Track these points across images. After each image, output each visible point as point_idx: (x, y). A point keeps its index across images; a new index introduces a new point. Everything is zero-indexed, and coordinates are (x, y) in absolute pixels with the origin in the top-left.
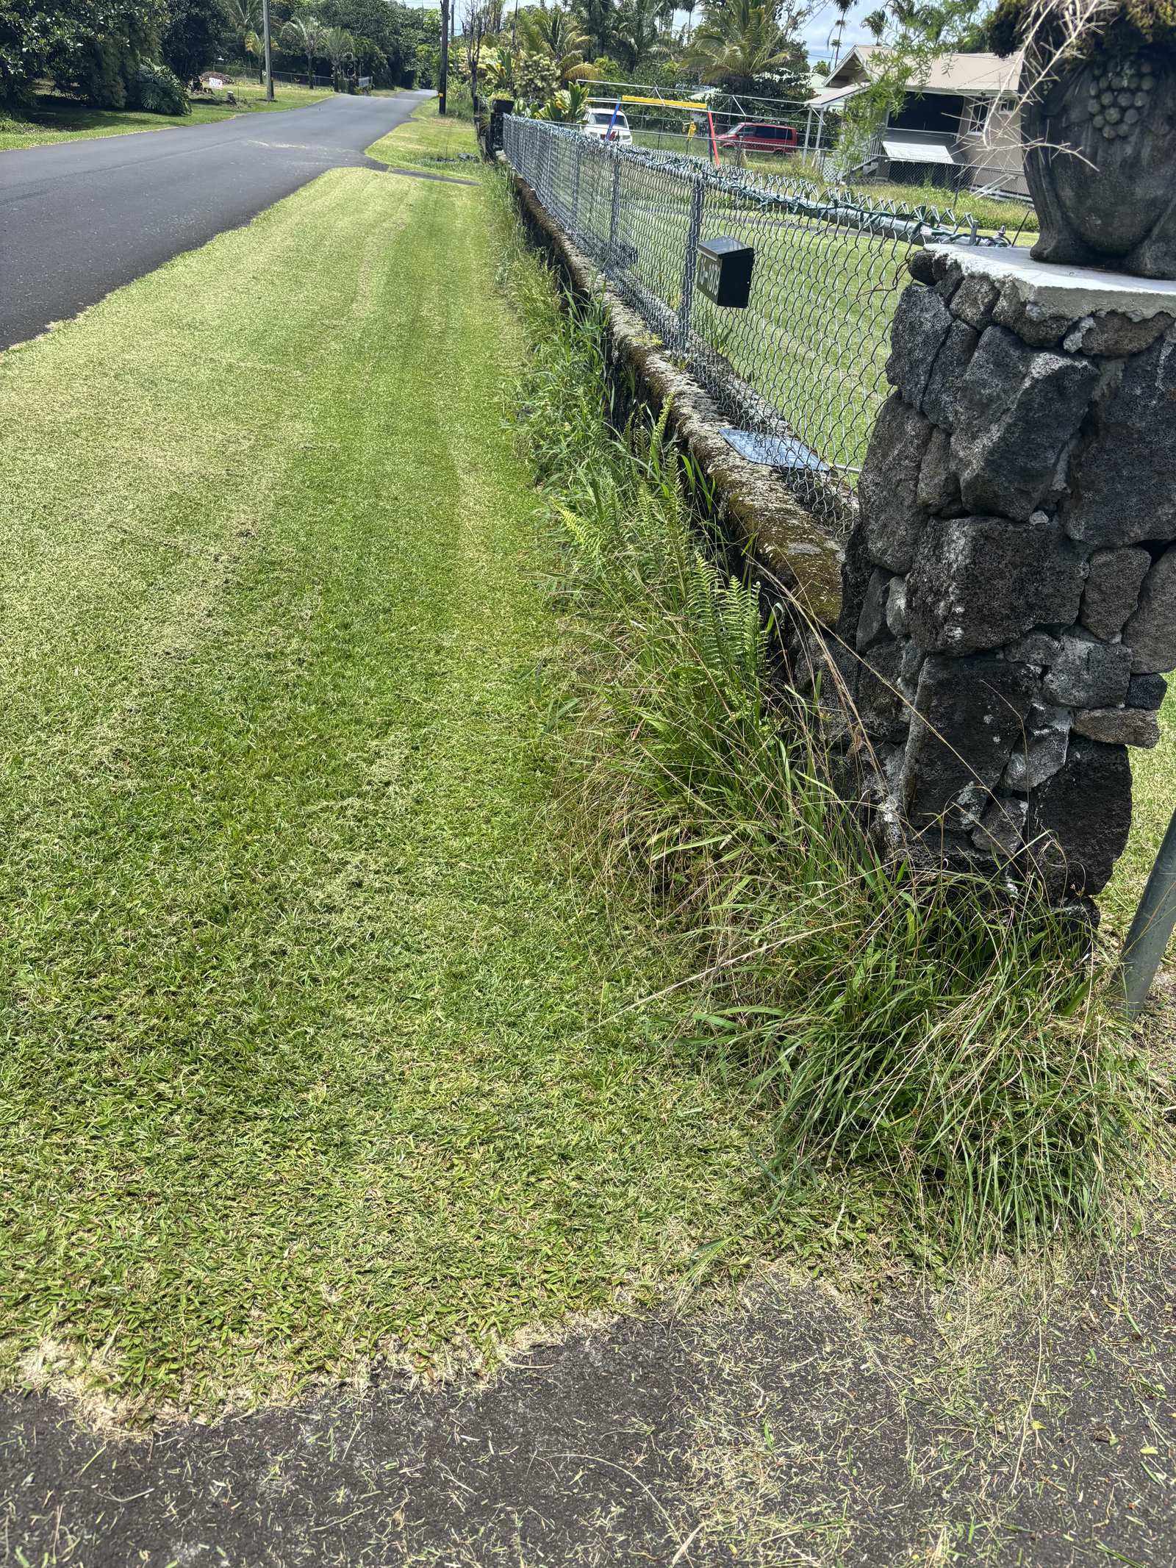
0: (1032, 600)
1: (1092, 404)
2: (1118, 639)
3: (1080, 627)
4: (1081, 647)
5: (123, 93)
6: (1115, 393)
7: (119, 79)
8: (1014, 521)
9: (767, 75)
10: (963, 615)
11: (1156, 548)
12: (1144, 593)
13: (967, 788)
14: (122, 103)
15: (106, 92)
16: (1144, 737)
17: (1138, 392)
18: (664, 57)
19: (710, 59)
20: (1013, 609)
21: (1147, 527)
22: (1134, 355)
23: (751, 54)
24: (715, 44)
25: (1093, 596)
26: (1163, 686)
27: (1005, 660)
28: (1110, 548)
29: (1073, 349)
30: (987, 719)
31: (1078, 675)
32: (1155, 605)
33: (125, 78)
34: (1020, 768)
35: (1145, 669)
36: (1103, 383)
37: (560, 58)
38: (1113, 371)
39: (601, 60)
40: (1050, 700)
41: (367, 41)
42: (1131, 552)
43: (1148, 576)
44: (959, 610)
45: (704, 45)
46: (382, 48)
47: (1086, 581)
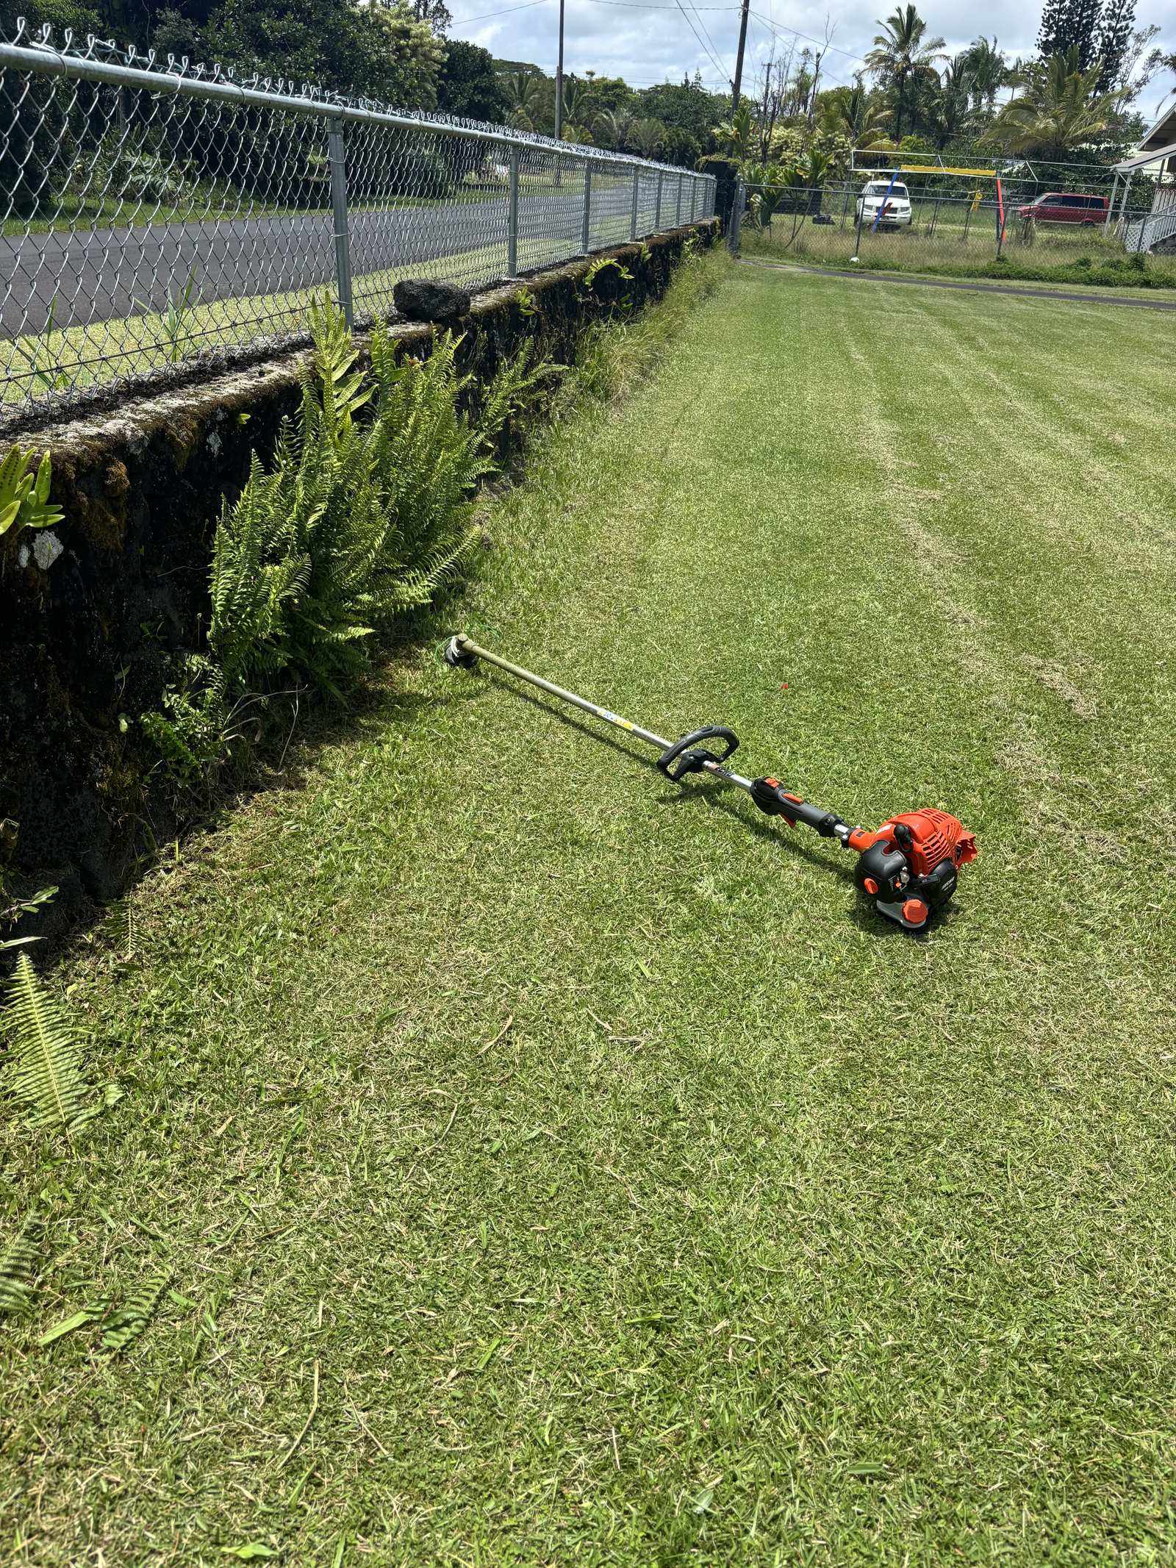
9: (1085, 146)
18: (976, 131)
19: (1019, 129)
23: (1067, 123)
24: (1025, 114)
37: (856, 135)
39: (909, 138)
41: (682, 132)
45: (1014, 117)
46: (698, 138)
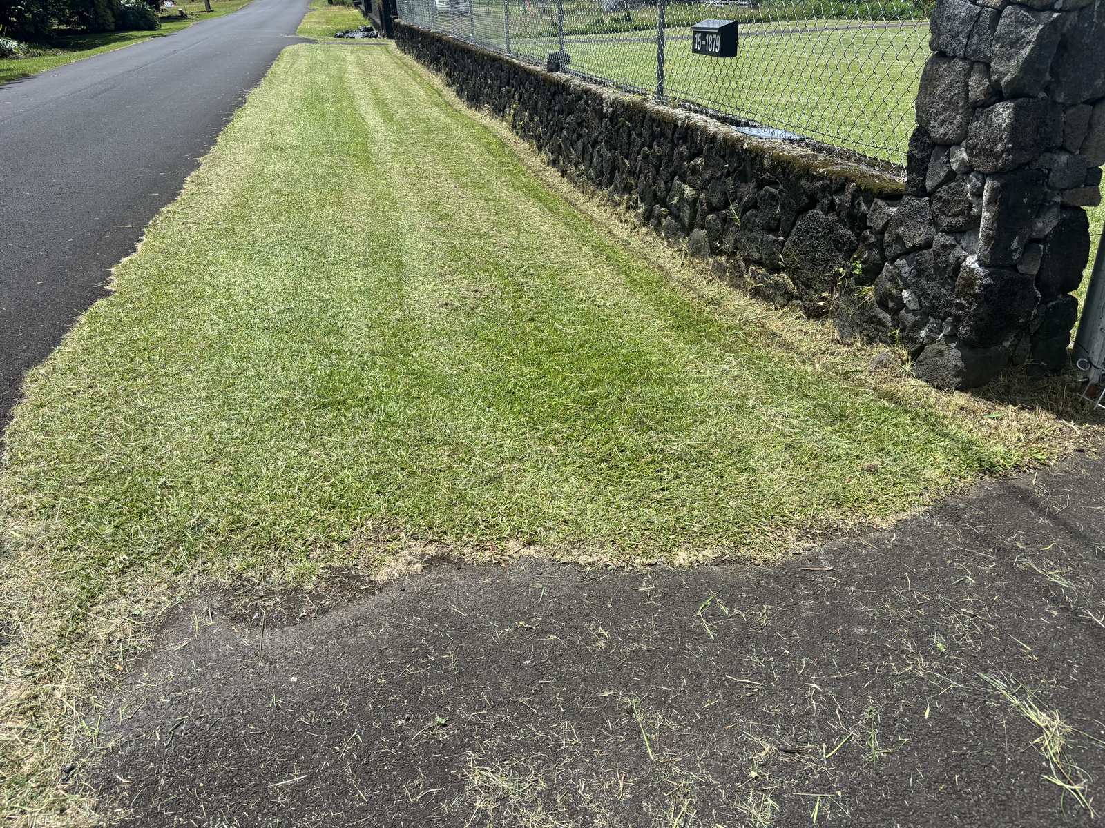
0: (1043, 135)
1: (1063, 35)
2: (1078, 152)
3: (1063, 149)
4: (1064, 158)
5: (112, 20)
6: (1075, 27)
7: (108, 10)
8: (1032, 97)
10: (1012, 148)
11: (1094, 102)
12: (1090, 126)
13: (1015, 241)
14: (112, 26)
15: (100, 21)
16: (1095, 201)
17: (1086, 25)
20: (1035, 141)
21: (1091, 92)
22: (1083, 8)
25: (1068, 130)
26: (1101, 171)
27: (1030, 169)
28: (1073, 105)
29: (1059, 8)
30: (1025, 200)
31: (1064, 172)
32: (1096, 130)
33: (112, 9)
34: (1040, 225)
35: (1092, 165)
36: (1068, 23)
38: (1073, 17)
40: (1053, 188)
42: (1084, 106)
43: (1091, 117)
44: (1010, 145)
47: (1065, 122)
